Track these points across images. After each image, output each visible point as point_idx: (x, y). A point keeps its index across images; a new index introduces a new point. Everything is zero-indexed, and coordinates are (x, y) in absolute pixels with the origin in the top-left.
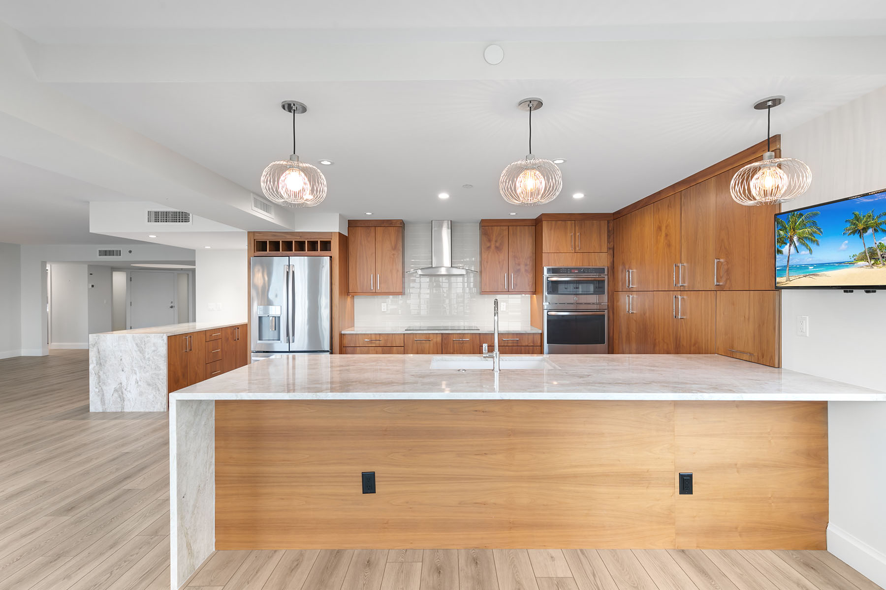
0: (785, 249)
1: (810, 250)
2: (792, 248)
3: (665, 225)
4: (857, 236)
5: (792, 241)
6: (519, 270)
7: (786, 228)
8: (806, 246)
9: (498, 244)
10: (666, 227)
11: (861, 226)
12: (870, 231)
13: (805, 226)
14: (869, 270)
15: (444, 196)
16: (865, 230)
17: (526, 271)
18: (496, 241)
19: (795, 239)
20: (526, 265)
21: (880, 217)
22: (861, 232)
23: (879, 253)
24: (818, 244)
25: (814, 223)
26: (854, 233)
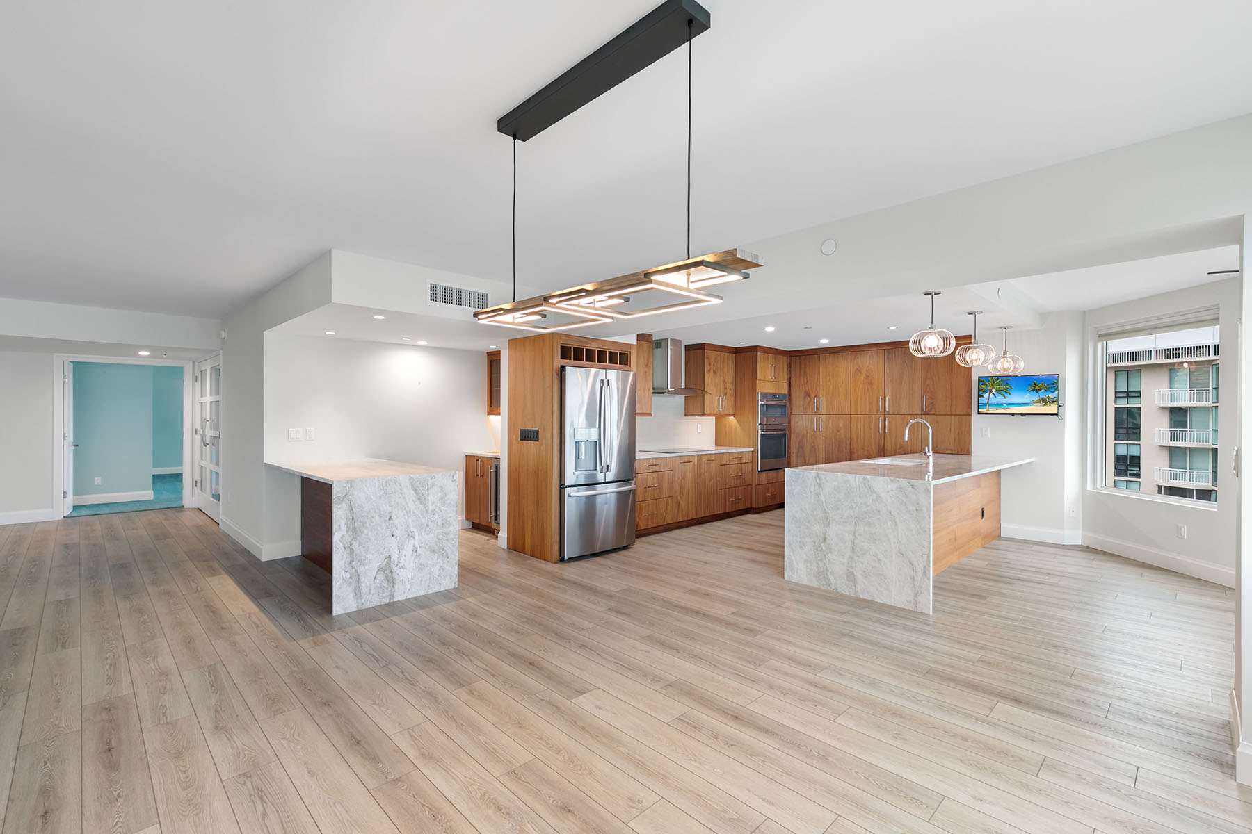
0: (986, 395)
1: (1005, 397)
2: (991, 395)
3: (865, 369)
4: (1035, 392)
5: (991, 391)
6: (725, 394)
7: (986, 384)
8: (1002, 395)
9: (715, 368)
10: (867, 371)
11: (1037, 388)
12: (1043, 390)
13: (1001, 384)
14: (1042, 407)
15: (770, 329)
16: (1040, 390)
17: (730, 395)
18: (714, 365)
19: (993, 390)
20: (730, 389)
21: (1048, 385)
22: (1038, 391)
23: (1048, 401)
24: (1010, 394)
25: (1007, 384)
26: (1033, 390)
